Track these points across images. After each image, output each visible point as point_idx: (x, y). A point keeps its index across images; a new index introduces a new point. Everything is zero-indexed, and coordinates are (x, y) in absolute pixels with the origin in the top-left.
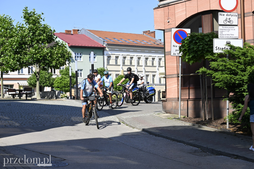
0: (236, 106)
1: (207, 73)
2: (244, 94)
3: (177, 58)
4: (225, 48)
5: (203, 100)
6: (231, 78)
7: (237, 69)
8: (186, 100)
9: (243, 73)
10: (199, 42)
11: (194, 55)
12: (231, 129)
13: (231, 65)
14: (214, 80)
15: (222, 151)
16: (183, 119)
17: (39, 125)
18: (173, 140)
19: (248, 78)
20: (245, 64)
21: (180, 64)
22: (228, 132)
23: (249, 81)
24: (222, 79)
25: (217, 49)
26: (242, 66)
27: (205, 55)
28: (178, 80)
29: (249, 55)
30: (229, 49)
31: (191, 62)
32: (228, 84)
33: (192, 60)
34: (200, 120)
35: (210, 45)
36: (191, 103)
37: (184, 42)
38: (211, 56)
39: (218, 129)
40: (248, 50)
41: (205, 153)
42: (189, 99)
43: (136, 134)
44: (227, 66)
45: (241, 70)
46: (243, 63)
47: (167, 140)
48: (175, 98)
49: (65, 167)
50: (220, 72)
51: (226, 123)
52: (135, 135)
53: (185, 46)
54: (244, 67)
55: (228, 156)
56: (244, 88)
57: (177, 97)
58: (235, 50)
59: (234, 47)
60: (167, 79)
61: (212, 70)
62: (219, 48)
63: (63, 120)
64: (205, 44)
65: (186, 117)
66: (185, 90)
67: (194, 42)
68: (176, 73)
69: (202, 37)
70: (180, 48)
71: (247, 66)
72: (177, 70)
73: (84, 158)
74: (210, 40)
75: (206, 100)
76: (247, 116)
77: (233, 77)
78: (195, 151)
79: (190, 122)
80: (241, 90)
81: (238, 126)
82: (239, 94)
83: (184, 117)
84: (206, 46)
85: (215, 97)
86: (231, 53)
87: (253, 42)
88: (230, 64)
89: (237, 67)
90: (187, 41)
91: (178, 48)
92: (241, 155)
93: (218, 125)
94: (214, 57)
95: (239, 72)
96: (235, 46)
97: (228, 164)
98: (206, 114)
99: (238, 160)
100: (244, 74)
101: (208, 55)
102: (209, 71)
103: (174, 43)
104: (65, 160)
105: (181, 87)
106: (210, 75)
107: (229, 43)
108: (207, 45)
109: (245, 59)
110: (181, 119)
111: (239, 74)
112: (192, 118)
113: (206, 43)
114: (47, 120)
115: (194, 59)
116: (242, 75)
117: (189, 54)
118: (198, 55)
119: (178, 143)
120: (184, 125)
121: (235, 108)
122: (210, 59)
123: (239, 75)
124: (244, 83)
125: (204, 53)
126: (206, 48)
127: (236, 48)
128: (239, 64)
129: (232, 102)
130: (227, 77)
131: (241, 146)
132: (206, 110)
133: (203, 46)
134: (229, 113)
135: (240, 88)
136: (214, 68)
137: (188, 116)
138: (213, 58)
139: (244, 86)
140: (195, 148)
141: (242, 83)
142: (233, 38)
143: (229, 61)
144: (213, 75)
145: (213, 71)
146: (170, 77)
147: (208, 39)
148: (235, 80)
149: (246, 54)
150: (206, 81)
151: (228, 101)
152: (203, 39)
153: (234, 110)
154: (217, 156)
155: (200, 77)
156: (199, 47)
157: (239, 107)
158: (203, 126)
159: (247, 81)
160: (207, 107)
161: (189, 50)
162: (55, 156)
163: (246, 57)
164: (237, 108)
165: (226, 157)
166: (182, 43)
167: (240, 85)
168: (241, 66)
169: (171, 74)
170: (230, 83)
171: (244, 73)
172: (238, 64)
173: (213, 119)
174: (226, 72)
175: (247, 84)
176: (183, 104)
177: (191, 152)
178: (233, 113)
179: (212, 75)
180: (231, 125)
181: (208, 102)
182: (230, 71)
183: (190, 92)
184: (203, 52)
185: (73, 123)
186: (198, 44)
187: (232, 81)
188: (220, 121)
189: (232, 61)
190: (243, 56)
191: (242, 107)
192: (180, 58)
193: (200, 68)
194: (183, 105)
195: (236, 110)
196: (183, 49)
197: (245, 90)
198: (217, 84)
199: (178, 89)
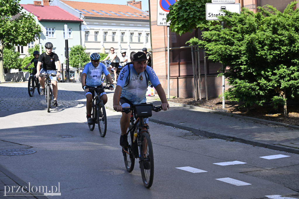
0: (233, 82)
1: (199, 44)
2: (241, 68)
3: (165, 28)
4: (219, 15)
5: (195, 77)
6: (226, 49)
7: (234, 38)
8: (176, 78)
9: (239, 43)
10: (189, 9)
11: (184, 24)
12: (228, 110)
13: (226, 34)
14: (207, 52)
15: (216, 133)
16: (172, 100)
17: (2, 110)
18: (161, 123)
19: (246, 47)
20: (242, 33)
21: (168, 36)
22: (224, 112)
23: (247, 51)
24: (216, 51)
25: (210, 16)
26: (239, 35)
27: (196, 24)
28: (166, 54)
29: (247, 21)
30: (224, 16)
31: (181, 33)
32: (223, 56)
33: (182, 30)
34: (192, 100)
35: (202, 12)
36: (181, 81)
37: (172, 9)
38: (203, 25)
39: (212, 110)
40: (246, 16)
41: (197, 136)
42: (179, 76)
43: (117, 117)
44: (221, 35)
45: (238, 39)
46: (241, 31)
47: (154, 123)
48: (163, 76)
49: (32, 154)
50: (214, 42)
51: (221, 103)
52: (115, 119)
53: (173, 14)
54: (241, 36)
55: (223, 139)
56: (241, 60)
57: (166, 74)
58: (231, 17)
59: (229, 13)
60: (153, 53)
61: (205, 40)
62: (212, 15)
63: (31, 103)
64: (196, 10)
65: (176, 97)
66: (175, 66)
67: (183, 8)
68: (164, 47)
69: (193, 2)
70: (168, 16)
71: (244, 35)
72: (164, 43)
73: (55, 145)
74: (202, 5)
75: (198, 77)
76: (245, 93)
77: (228, 47)
78: (186, 135)
79: (180, 103)
80: (238, 63)
81: (235, 106)
82: (236, 67)
83: (173, 98)
84: (198, 13)
85: (210, 73)
86: (226, 20)
87: (252, 7)
88: (224, 33)
89: (233, 36)
90: (176, 8)
91: (165, 17)
92: (238, 137)
93: (212, 105)
94: (208, 25)
95: (236, 42)
96: (231, 12)
97: (223, 147)
98: (199, 93)
99: (234, 143)
100: (241, 44)
101: (201, 24)
102: (201, 42)
103: (160, 10)
104: (32, 147)
105: (170, 62)
106: (202, 46)
107: (224, 9)
108: (199, 11)
109: (242, 27)
110: (170, 100)
111: (235, 44)
112: (183, 99)
113: (198, 10)
114: (11, 104)
115: (184, 29)
116: (238, 45)
117: (178, 23)
118: (188, 24)
119: (166, 126)
120: (173, 106)
121: (232, 85)
122: (202, 27)
123: (235, 46)
124: (242, 54)
125: (196, 22)
126: (198, 16)
127: (232, 15)
128: (236, 33)
129: (228, 78)
130: (221, 48)
131: (238, 127)
132: (199, 88)
133: (195, 13)
134: (224, 90)
135: (237, 61)
136: (206, 38)
137: (178, 97)
138: (205, 26)
139: (242, 58)
140: (185, 131)
141: (239, 54)
142: (228, 2)
143: (225, 29)
144: (206, 46)
145: (205, 42)
146: (157, 51)
147: (201, 5)
148: (231, 51)
149: (243, 20)
150: (198, 54)
151: (223, 77)
152: (194, 5)
153: (231, 86)
154: (210, 139)
155: (192, 49)
156: (189, 14)
157: (236, 83)
158: (196, 107)
159: (244, 52)
160: (200, 85)
161: (178, 17)
162: (21, 144)
163: (244, 24)
164: (234, 84)
165: (221, 140)
166: (170, 10)
167: (237, 57)
168: (237, 35)
169: (158, 47)
170: (225, 55)
171: (241, 42)
172: (234, 33)
173: (207, 99)
174: (220, 42)
175: (245, 56)
176: (172, 82)
177: (181, 136)
178: (230, 90)
179: (204, 46)
180: (228, 105)
181: (201, 79)
182: (225, 41)
183: (180, 68)
184: (194, 20)
185: (43, 107)
186: (189, 11)
187: (227, 53)
188: (215, 101)
189: (228, 29)
190: (240, 24)
191: (240, 82)
192: (168, 28)
193: (191, 38)
194: (172, 84)
195: (232, 87)
196: (171, 17)
197: (243, 62)
198: (210, 57)
199: (166, 65)
